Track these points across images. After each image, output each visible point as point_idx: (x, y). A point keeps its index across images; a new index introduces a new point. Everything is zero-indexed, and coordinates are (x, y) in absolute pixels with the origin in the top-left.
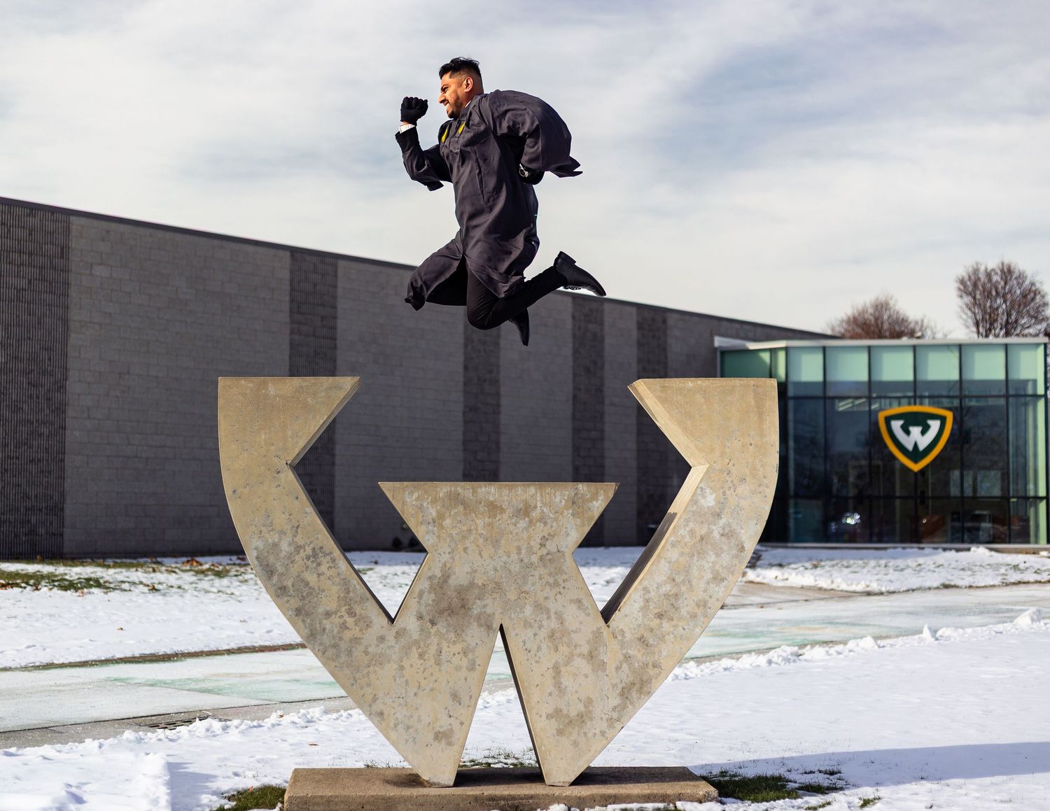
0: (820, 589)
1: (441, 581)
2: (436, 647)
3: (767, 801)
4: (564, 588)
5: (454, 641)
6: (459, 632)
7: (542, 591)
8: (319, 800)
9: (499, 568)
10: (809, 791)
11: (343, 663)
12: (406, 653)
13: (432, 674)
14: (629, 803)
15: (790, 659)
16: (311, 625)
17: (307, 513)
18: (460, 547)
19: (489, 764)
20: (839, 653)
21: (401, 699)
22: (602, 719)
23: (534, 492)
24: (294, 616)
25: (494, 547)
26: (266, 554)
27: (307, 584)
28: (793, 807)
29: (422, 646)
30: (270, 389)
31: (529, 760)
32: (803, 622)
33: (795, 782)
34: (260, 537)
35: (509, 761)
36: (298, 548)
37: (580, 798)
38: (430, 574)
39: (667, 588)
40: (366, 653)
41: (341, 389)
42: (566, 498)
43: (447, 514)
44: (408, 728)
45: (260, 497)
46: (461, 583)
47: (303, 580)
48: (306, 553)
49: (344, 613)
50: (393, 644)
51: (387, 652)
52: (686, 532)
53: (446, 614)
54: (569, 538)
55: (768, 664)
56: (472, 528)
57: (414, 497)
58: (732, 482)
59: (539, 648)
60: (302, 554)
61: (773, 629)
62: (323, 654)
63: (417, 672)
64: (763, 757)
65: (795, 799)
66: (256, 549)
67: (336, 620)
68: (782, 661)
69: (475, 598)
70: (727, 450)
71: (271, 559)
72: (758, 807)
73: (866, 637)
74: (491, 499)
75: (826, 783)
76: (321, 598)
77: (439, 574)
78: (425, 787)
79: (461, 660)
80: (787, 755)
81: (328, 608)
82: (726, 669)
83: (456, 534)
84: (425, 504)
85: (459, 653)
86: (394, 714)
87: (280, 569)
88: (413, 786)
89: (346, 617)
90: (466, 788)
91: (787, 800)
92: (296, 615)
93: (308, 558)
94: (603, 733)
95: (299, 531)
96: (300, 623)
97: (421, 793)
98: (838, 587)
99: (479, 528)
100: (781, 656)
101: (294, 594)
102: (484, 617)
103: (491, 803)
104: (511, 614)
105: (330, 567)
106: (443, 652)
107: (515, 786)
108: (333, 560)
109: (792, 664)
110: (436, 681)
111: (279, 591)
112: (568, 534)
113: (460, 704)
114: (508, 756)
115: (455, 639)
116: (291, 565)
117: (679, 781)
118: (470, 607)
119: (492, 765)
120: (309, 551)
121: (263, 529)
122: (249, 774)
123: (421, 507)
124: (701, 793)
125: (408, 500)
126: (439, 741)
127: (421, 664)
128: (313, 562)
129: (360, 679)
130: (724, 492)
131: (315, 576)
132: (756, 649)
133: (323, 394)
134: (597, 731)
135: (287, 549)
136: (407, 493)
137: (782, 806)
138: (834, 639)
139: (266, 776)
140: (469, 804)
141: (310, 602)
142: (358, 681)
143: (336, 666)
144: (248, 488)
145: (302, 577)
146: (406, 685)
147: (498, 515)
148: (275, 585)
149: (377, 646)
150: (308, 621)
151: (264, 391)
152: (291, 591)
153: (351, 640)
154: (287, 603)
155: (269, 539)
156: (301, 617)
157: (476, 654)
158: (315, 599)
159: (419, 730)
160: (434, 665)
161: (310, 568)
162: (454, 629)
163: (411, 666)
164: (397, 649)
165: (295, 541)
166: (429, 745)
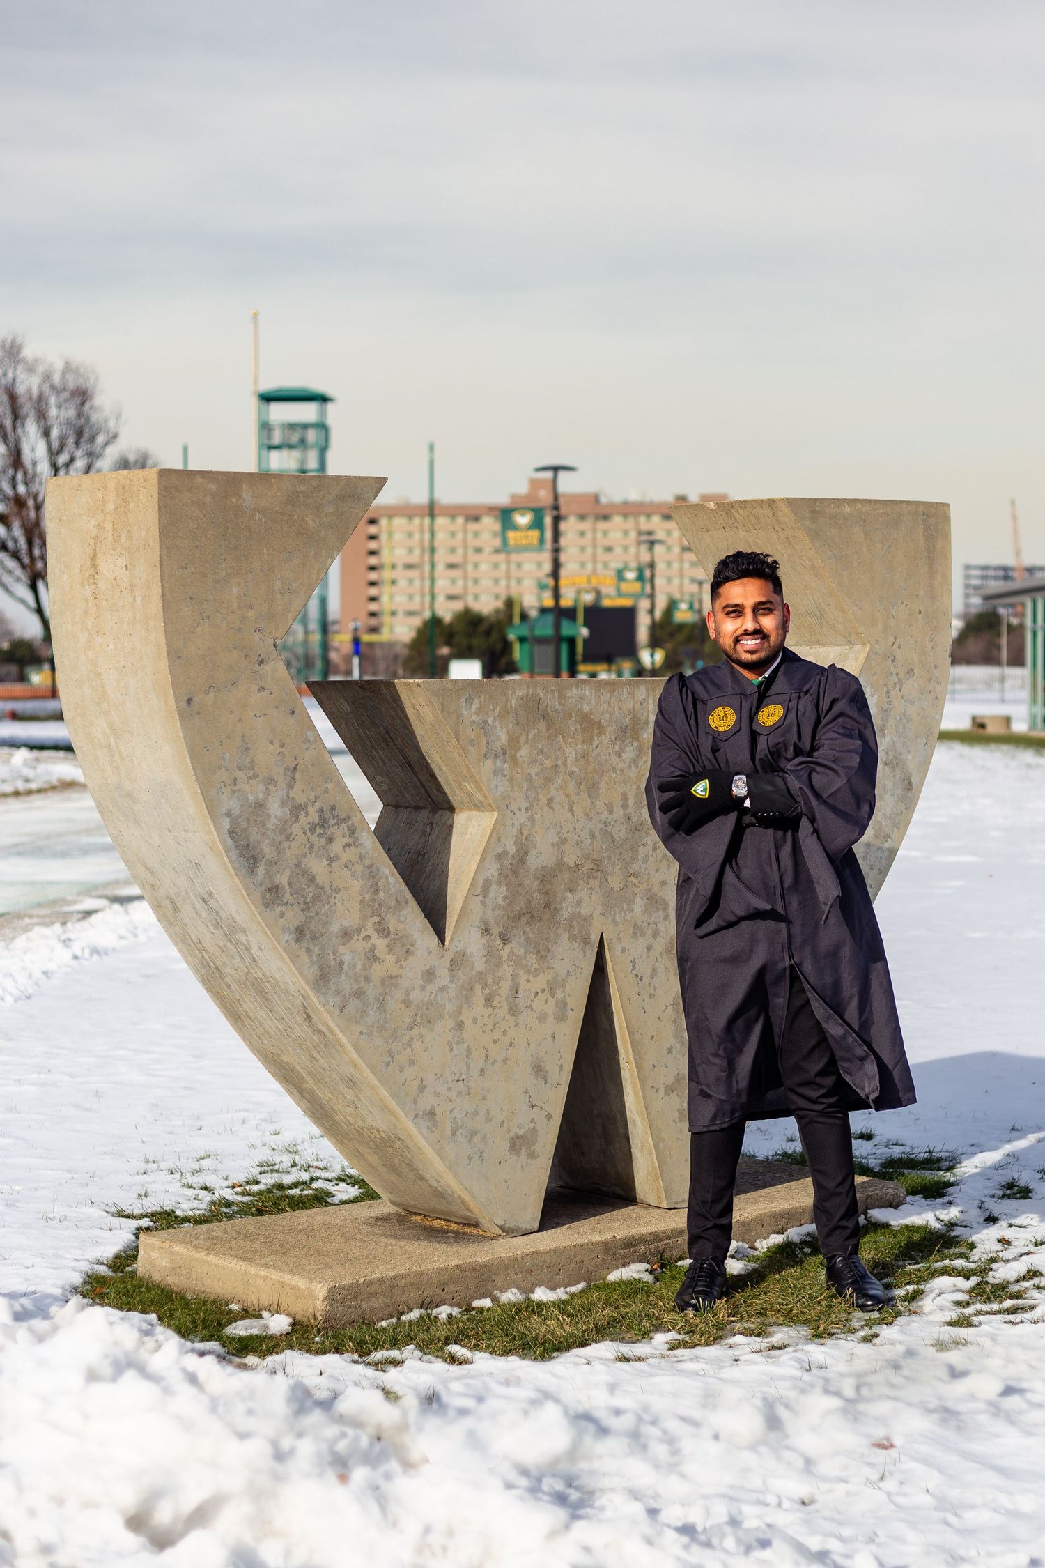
1: (515, 862)
2: (510, 983)
5: (536, 970)
6: (542, 952)
7: (657, 871)
9: (597, 834)
11: (373, 1026)
12: (466, 997)
13: (505, 1033)
16: (320, 957)
17: (309, 741)
18: (543, 799)
21: (461, 1083)
23: (644, 696)
24: (293, 943)
25: (590, 796)
26: (244, 825)
27: (312, 879)
29: (490, 981)
30: (244, 495)
34: (234, 791)
36: (297, 809)
38: (500, 850)
40: (407, 1003)
41: (359, 499)
43: (523, 738)
44: (473, 1133)
45: (232, 713)
46: (544, 864)
47: (305, 873)
48: (310, 819)
49: (370, 931)
50: (446, 982)
51: (439, 998)
53: (524, 920)
56: (560, 762)
57: (474, 707)
58: (897, 674)
59: (654, 971)
60: (304, 821)
62: (342, 1011)
63: (484, 1032)
66: (228, 814)
67: (358, 945)
69: (565, 890)
70: (893, 622)
71: (254, 834)
74: (586, 709)
76: (335, 904)
77: (512, 849)
79: (546, 1002)
81: (346, 924)
83: (537, 775)
84: (490, 720)
86: (451, 1112)
87: (269, 852)
89: (376, 938)
92: (297, 941)
93: (312, 830)
95: (297, 776)
96: (304, 957)
99: (569, 762)
101: (292, 900)
102: (578, 922)
103: (629, 1250)
104: (615, 914)
105: (348, 845)
106: (521, 991)
108: (352, 832)
110: (511, 1045)
111: (268, 896)
113: (546, 1082)
115: (537, 966)
116: (286, 844)
118: (558, 906)
120: (313, 815)
121: (239, 774)
123: (484, 726)
125: (465, 713)
126: (518, 1153)
127: (490, 1016)
128: (320, 836)
129: (399, 1053)
130: (888, 692)
131: (325, 862)
133: (330, 509)
135: (279, 813)
136: (463, 700)
140: (596, 1259)
141: (317, 914)
142: (396, 1056)
143: (361, 1032)
144: (212, 695)
145: (303, 866)
146: (468, 1057)
147: (595, 738)
148: (261, 884)
149: (423, 988)
150: (316, 950)
151: (234, 500)
152: (288, 895)
153: (383, 982)
154: (282, 917)
155: (249, 795)
156: (304, 944)
157: (567, 990)
158: (326, 907)
159: (488, 1136)
160: (508, 1016)
161: (316, 848)
162: (535, 948)
163: (475, 1021)
164: (452, 992)
165: (291, 796)
166: (503, 1162)
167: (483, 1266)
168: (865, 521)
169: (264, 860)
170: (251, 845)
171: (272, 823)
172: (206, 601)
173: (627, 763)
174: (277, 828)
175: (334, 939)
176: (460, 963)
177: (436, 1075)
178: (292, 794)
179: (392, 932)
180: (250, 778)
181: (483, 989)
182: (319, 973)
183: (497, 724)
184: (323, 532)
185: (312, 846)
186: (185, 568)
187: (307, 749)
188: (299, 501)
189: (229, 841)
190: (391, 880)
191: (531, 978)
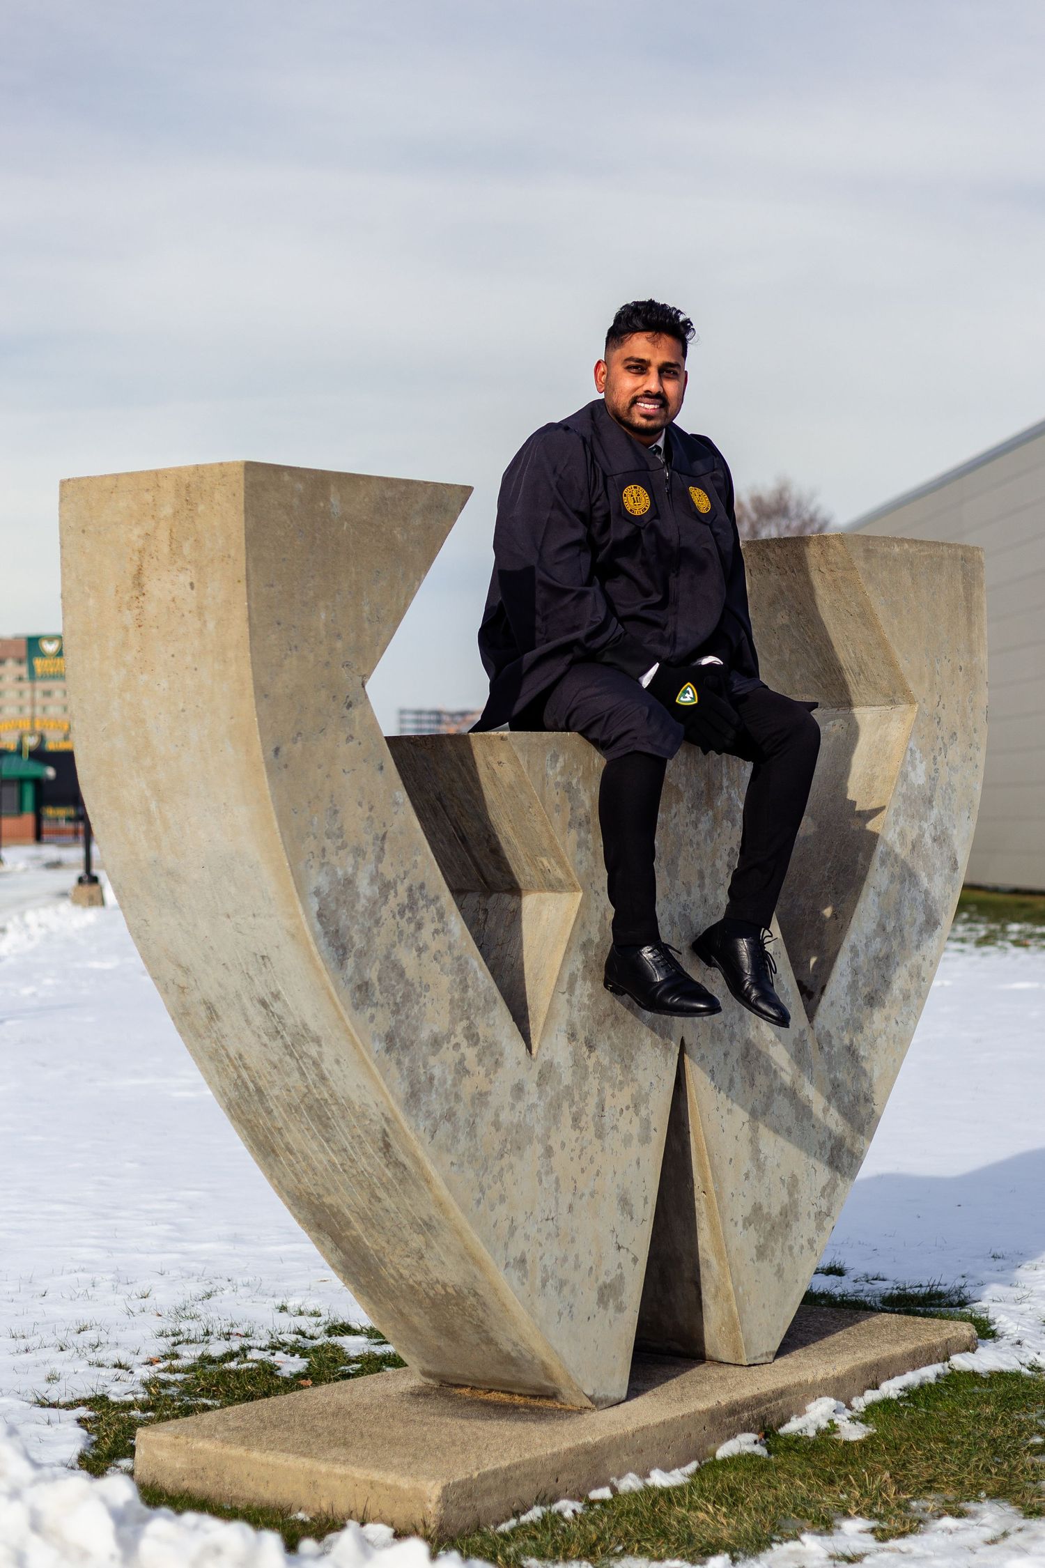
2: (596, 1100)
5: (621, 1082)
6: (627, 1061)
8: (491, 1481)
9: (676, 919)
11: (464, 1155)
12: (554, 1117)
13: (592, 1161)
16: (411, 1071)
17: (397, 804)
21: (550, 1222)
22: (809, 1215)
24: (384, 1053)
25: (669, 874)
26: (333, 907)
27: (402, 974)
29: (577, 1098)
30: (332, 500)
34: (323, 865)
36: (386, 889)
38: (584, 938)
39: (877, 944)
40: (497, 1125)
41: (446, 511)
44: (562, 1283)
45: (319, 767)
47: (395, 966)
48: (399, 900)
49: (459, 1038)
50: (535, 1099)
51: (528, 1119)
52: (896, 836)
57: (559, 765)
58: (943, 738)
59: (732, 1080)
60: (393, 902)
62: (433, 1137)
63: (572, 1159)
66: (317, 893)
67: (448, 1054)
70: (938, 678)
71: (343, 918)
76: (425, 1004)
77: (596, 938)
79: (631, 1122)
81: (436, 1029)
84: (574, 782)
85: (627, 1108)
86: (541, 1258)
87: (358, 941)
89: (466, 1046)
92: (388, 1050)
93: (402, 913)
95: (386, 846)
96: (395, 1071)
101: (381, 999)
102: (659, 1024)
105: (437, 932)
106: (606, 1109)
108: (441, 915)
110: (598, 1174)
111: (358, 995)
113: (632, 1218)
115: (621, 1078)
116: (375, 931)
120: (402, 894)
121: (328, 843)
123: (567, 789)
125: (551, 772)
126: (606, 1306)
127: (577, 1139)
128: (410, 920)
129: (490, 1187)
130: (935, 758)
131: (415, 953)
133: (418, 521)
134: (807, 1241)
135: (368, 892)
136: (548, 757)
140: (703, 1431)
141: (408, 1017)
142: (487, 1192)
143: (452, 1163)
144: (299, 745)
145: (393, 958)
146: (556, 1190)
147: (674, 805)
148: (351, 980)
149: (513, 1107)
150: (406, 1061)
151: (322, 504)
152: (377, 993)
153: (473, 1100)
154: (372, 1022)
155: (338, 869)
156: (394, 1055)
157: (651, 1105)
158: (416, 1008)
159: (577, 1286)
160: (595, 1140)
161: (405, 936)
162: (620, 1056)
163: (563, 1145)
164: (540, 1111)
165: (380, 871)
166: (592, 1317)
168: (912, 564)
169: (354, 950)
170: (340, 932)
171: (362, 904)
172: (294, 627)
173: (703, 834)
174: (366, 910)
175: (424, 1047)
176: (547, 1075)
177: (526, 1213)
178: (383, 868)
179: (482, 1038)
180: (339, 848)
181: (570, 1106)
182: (410, 1090)
183: (581, 787)
184: (411, 549)
185: (401, 933)
186: (272, 586)
187: (396, 813)
188: (387, 510)
189: (318, 927)
190: (480, 974)
191: (616, 1092)
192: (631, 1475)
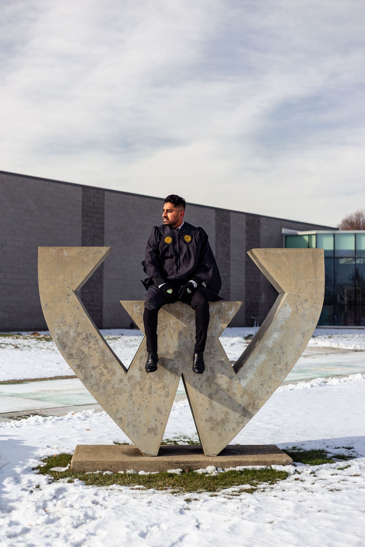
0: (333, 348)
2: (149, 385)
3: (318, 465)
4: (214, 355)
5: (158, 382)
6: (161, 377)
8: (89, 463)
9: (181, 345)
10: (338, 458)
11: (102, 393)
12: (134, 388)
13: (147, 399)
14: (247, 465)
15: (321, 385)
16: (85, 373)
17: (83, 316)
18: (161, 334)
19: (175, 442)
20: (345, 382)
21: (131, 411)
22: (233, 422)
24: (76, 369)
26: (62, 337)
27: (83, 352)
28: (331, 468)
29: (142, 384)
30: (64, 253)
31: (196, 439)
32: (326, 365)
33: (331, 453)
34: (59, 329)
35: (186, 440)
36: (79, 334)
37: (222, 463)
40: (113, 388)
41: (101, 253)
42: (216, 309)
44: (135, 426)
45: (59, 308)
46: (162, 353)
47: (81, 351)
48: (83, 336)
49: (102, 367)
50: (127, 383)
51: (124, 387)
54: (217, 330)
55: (311, 387)
56: (168, 324)
57: (138, 308)
58: (300, 301)
59: (202, 386)
60: (81, 337)
61: (312, 368)
63: (139, 398)
64: (314, 439)
65: (332, 463)
66: (57, 334)
67: (98, 371)
68: (318, 385)
69: (169, 360)
70: (298, 285)
71: (65, 340)
72: (313, 468)
73: (358, 373)
74: (177, 309)
75: (346, 454)
76: (90, 359)
78: (143, 456)
79: (162, 391)
80: (326, 438)
81: (94, 365)
82: (291, 390)
85: (160, 388)
86: (127, 419)
87: (69, 345)
88: (137, 456)
89: (103, 369)
90: (164, 457)
91: (328, 464)
92: (78, 368)
93: (84, 339)
94: (234, 429)
95: (79, 325)
97: (140, 460)
98: (342, 347)
99: (171, 324)
100: (317, 383)
101: (76, 357)
102: (174, 370)
103: (177, 465)
104: (187, 368)
105: (95, 344)
106: (153, 387)
107: (189, 456)
108: (97, 340)
109: (323, 387)
110: (149, 402)
111: (69, 356)
112: (217, 328)
113: (161, 414)
114: (185, 437)
115: (158, 381)
116: (75, 343)
117: (273, 454)
118: (166, 365)
119: (177, 442)
120: (84, 335)
121: (61, 324)
122: (55, 446)
123: (141, 314)
124: (284, 461)
125: (135, 310)
126: (150, 433)
127: (141, 394)
128: (86, 341)
129: (110, 401)
130: (296, 307)
131: (87, 348)
132: (304, 379)
133: (91, 256)
134: (231, 428)
135: (73, 335)
136: (134, 306)
137: (325, 467)
138: (342, 374)
139: (63, 448)
140: (165, 466)
141: (85, 362)
142: (109, 402)
143: (98, 394)
144: (53, 304)
145: (80, 349)
146: (133, 404)
147: (181, 318)
148: (67, 353)
149: (119, 384)
150: (84, 371)
151: (61, 254)
152: (75, 356)
153: (105, 381)
154: (73, 362)
155: (64, 330)
156: (80, 370)
157: (169, 389)
158: (87, 360)
159: (140, 427)
160: (148, 394)
161: (84, 344)
162: (158, 376)
163: (136, 394)
164: (129, 386)
165: (77, 330)
166: (145, 435)
167: (125, 462)
189: (57, 341)
190: (109, 354)
191: (156, 384)
192: (132, 470)
